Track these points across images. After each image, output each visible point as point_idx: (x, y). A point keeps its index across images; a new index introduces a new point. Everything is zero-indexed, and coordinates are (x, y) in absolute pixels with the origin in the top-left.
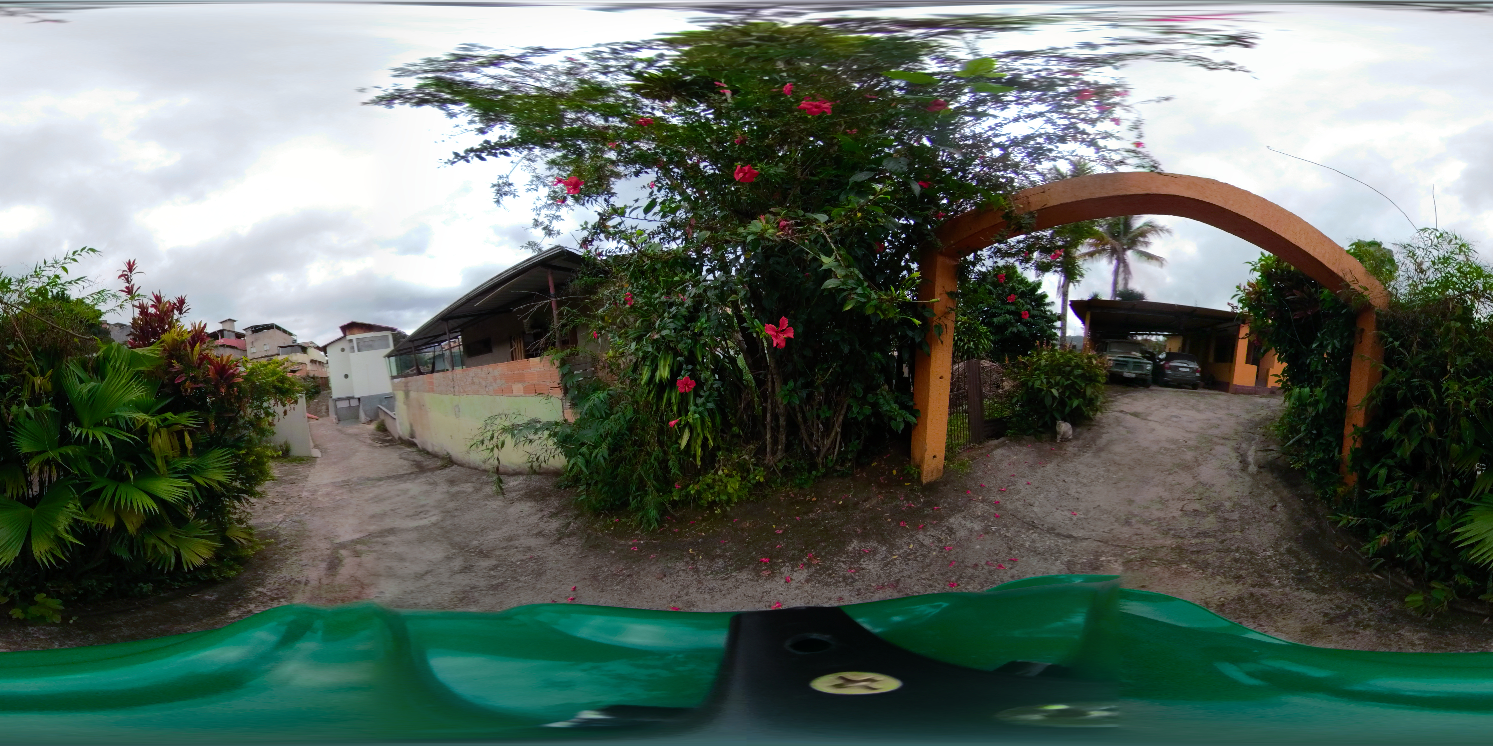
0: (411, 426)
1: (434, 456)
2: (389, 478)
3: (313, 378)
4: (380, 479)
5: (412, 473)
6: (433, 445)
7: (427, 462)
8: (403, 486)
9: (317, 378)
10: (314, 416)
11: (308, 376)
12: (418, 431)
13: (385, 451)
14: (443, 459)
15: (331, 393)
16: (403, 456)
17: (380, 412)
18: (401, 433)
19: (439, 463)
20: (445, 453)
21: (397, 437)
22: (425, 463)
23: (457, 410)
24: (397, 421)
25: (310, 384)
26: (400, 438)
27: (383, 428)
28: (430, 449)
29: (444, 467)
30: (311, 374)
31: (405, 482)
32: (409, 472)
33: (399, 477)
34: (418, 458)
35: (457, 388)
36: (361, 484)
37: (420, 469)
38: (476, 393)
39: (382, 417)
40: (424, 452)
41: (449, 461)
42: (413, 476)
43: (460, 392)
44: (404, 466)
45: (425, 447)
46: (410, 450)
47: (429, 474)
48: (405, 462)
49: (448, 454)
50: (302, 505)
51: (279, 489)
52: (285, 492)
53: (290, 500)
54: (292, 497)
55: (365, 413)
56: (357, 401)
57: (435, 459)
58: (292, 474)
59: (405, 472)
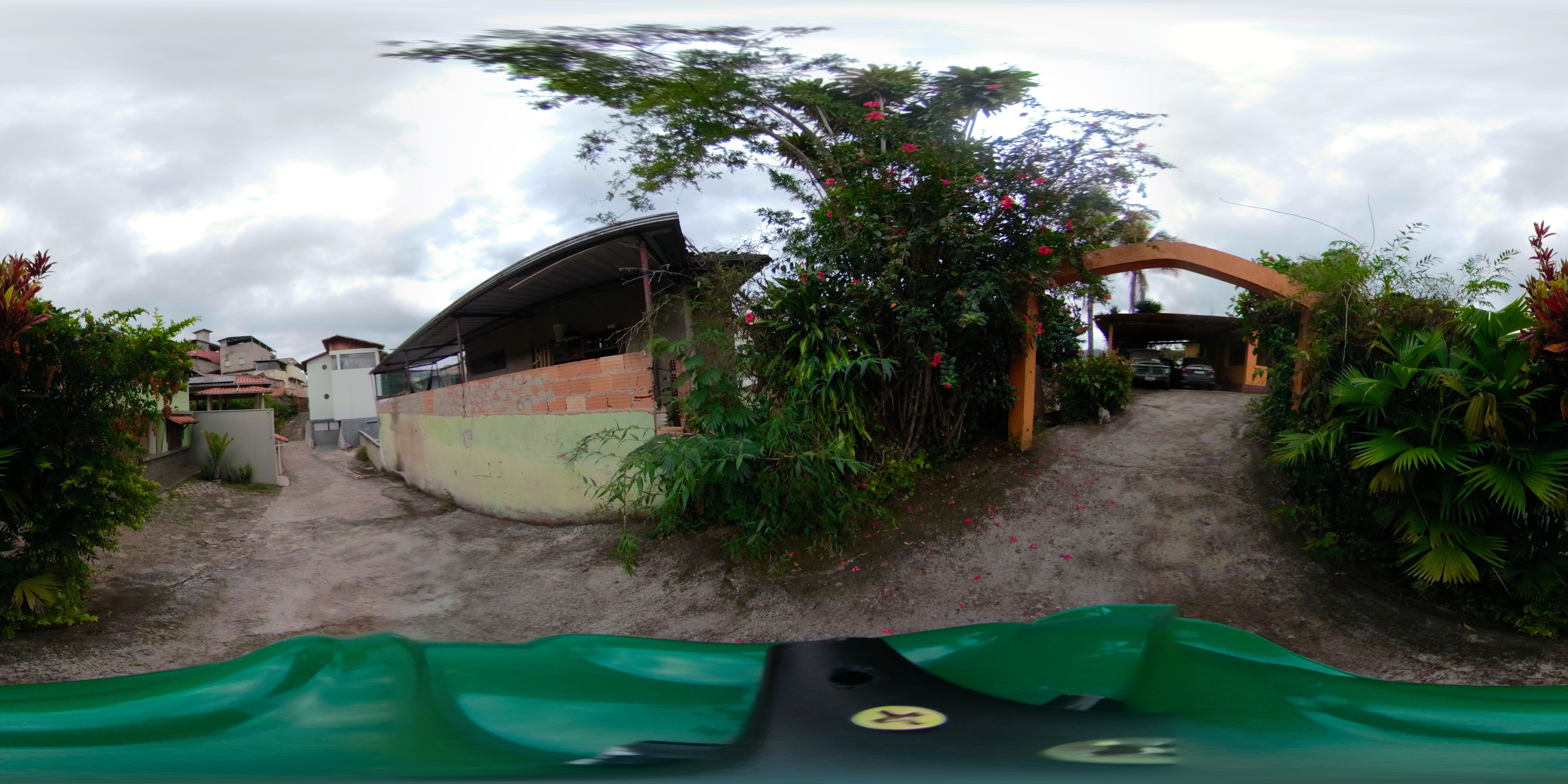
0: (399, 456)
1: (428, 495)
2: (368, 522)
3: (291, 397)
4: (355, 524)
5: (400, 518)
6: (427, 482)
7: (418, 503)
8: (387, 534)
9: (295, 397)
10: (282, 438)
11: (285, 395)
12: (408, 462)
13: (364, 484)
14: (441, 499)
15: (308, 416)
16: (386, 492)
17: (361, 437)
18: (384, 464)
19: (438, 506)
20: (444, 492)
21: (379, 468)
22: (416, 504)
23: (467, 437)
24: (382, 449)
25: (286, 404)
26: (383, 469)
27: (363, 457)
28: (422, 486)
29: (443, 511)
31: (390, 529)
32: (395, 515)
33: (381, 523)
34: (406, 496)
35: (469, 407)
36: (331, 528)
37: (410, 513)
38: (501, 412)
39: (363, 443)
40: (415, 489)
41: (450, 504)
42: (400, 522)
43: (473, 412)
44: (387, 506)
45: (415, 482)
46: (394, 485)
47: (422, 520)
48: (390, 501)
49: (450, 494)
50: (240, 553)
51: (221, 525)
52: (227, 530)
53: (228, 543)
54: (232, 539)
55: (346, 439)
56: (337, 424)
57: (430, 500)
58: (245, 506)
59: (389, 515)
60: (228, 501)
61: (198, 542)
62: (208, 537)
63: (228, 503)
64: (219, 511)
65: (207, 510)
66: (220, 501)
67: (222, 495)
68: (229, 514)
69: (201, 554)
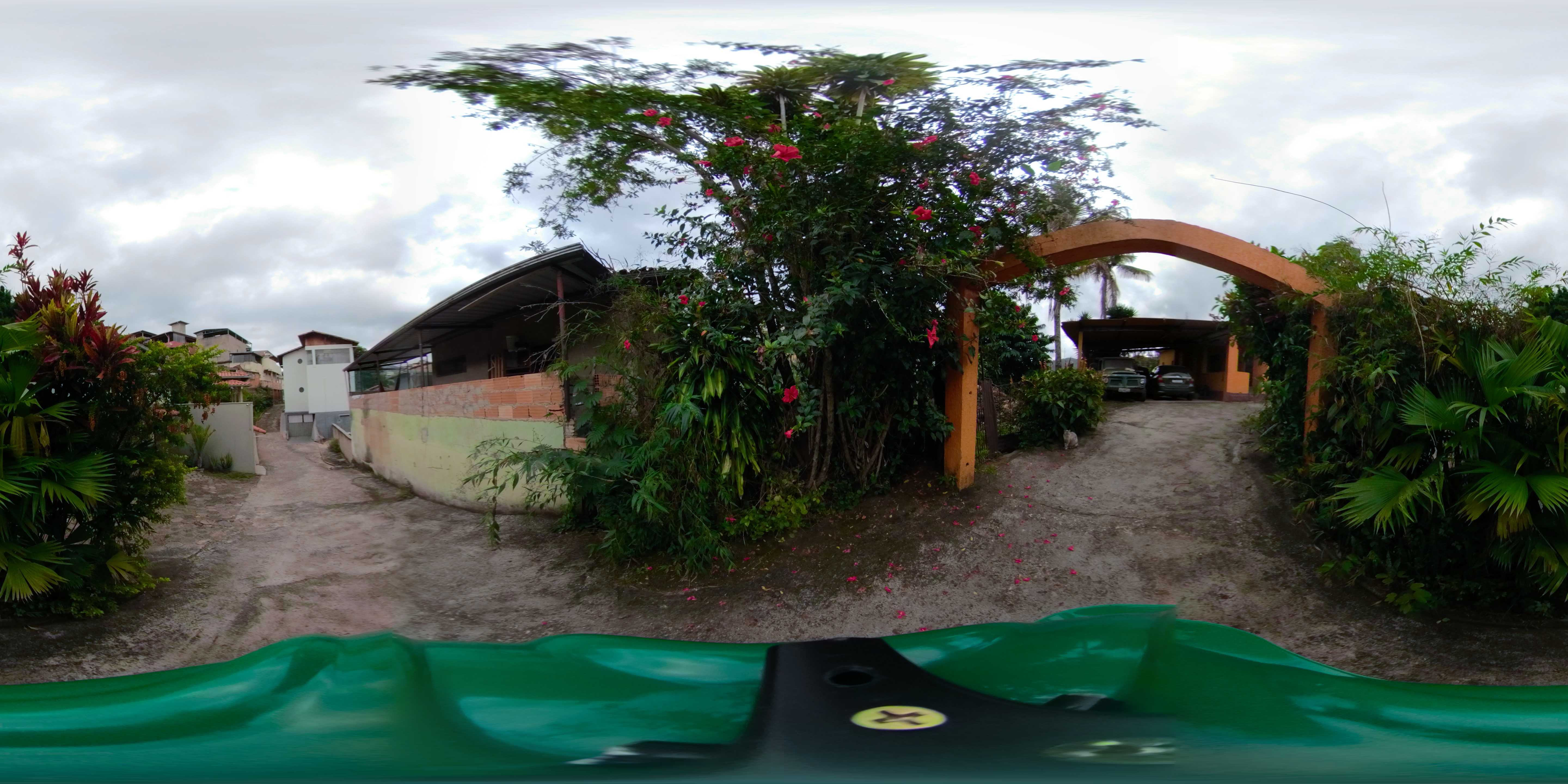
0: (368, 448)
1: (392, 484)
2: (338, 506)
3: (267, 389)
4: (327, 507)
5: (365, 503)
6: (391, 472)
7: (384, 491)
8: (354, 518)
9: (271, 389)
10: (261, 430)
11: (260, 387)
12: (376, 455)
13: (336, 474)
14: (402, 488)
15: (283, 407)
16: (357, 481)
17: (334, 430)
18: (355, 456)
19: (398, 493)
20: (405, 482)
21: (350, 460)
22: (380, 492)
23: (425, 434)
24: (353, 442)
25: (262, 396)
26: (354, 461)
27: (336, 449)
28: (387, 476)
29: (402, 498)
30: (264, 385)
31: (356, 513)
32: (362, 500)
33: (350, 507)
34: (373, 485)
35: (426, 408)
36: (307, 511)
37: (375, 499)
38: (451, 414)
39: (336, 436)
40: (380, 479)
41: (409, 492)
42: (366, 506)
43: (430, 412)
44: (356, 494)
45: (381, 473)
46: (364, 475)
47: (385, 505)
48: (359, 488)
49: (409, 483)
50: (233, 531)
51: (211, 509)
52: (217, 513)
53: (220, 523)
54: (223, 519)
55: (319, 431)
56: (311, 417)
57: (393, 488)
58: (229, 493)
59: (357, 501)
60: (213, 487)
61: (195, 524)
62: (202, 518)
63: (213, 489)
64: (207, 497)
65: (196, 496)
66: (205, 488)
67: (206, 483)
68: (215, 500)
69: (201, 532)
